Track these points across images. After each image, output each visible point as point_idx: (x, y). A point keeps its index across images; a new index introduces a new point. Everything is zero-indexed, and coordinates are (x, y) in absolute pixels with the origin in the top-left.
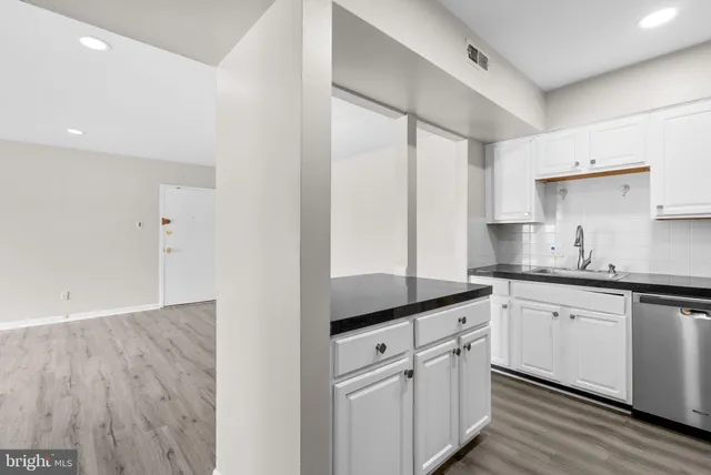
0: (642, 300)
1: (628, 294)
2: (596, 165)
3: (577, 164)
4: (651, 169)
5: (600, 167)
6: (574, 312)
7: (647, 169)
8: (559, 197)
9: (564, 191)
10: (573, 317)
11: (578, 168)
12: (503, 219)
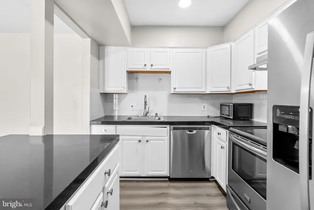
0: (174, 129)
1: (168, 126)
2: (153, 67)
3: (145, 65)
4: (172, 72)
5: (154, 69)
6: (148, 138)
7: (170, 72)
8: (135, 81)
9: (137, 78)
10: (147, 141)
11: (146, 67)
12: (109, 90)
